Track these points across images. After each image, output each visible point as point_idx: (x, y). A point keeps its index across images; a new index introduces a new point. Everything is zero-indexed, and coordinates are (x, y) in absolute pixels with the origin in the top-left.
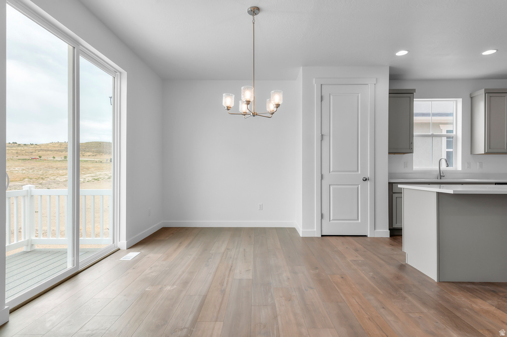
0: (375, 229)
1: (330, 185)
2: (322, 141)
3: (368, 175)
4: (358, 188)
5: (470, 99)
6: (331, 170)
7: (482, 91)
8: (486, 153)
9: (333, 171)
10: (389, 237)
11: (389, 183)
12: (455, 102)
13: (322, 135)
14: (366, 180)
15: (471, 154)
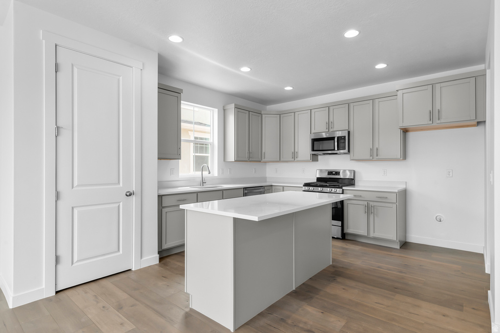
0: (141, 258)
1: (73, 208)
2: (59, 138)
3: (133, 188)
4: (119, 207)
5: (223, 111)
6: (76, 184)
7: (233, 106)
8: (235, 161)
9: (78, 186)
10: (158, 263)
11: (158, 196)
12: (212, 111)
13: (58, 128)
14: (130, 195)
15: (224, 161)
